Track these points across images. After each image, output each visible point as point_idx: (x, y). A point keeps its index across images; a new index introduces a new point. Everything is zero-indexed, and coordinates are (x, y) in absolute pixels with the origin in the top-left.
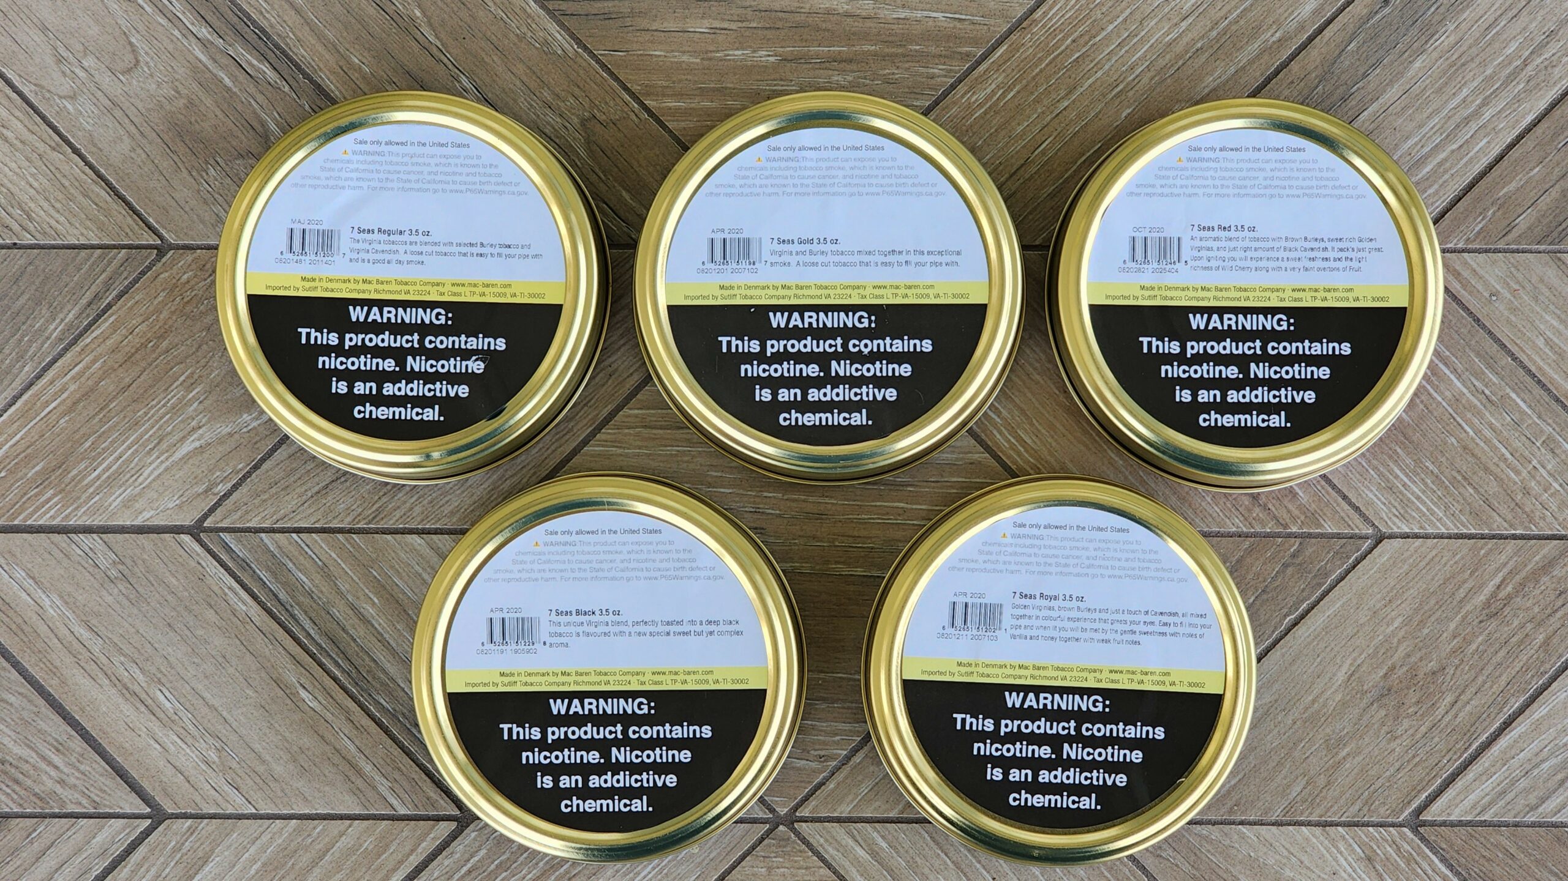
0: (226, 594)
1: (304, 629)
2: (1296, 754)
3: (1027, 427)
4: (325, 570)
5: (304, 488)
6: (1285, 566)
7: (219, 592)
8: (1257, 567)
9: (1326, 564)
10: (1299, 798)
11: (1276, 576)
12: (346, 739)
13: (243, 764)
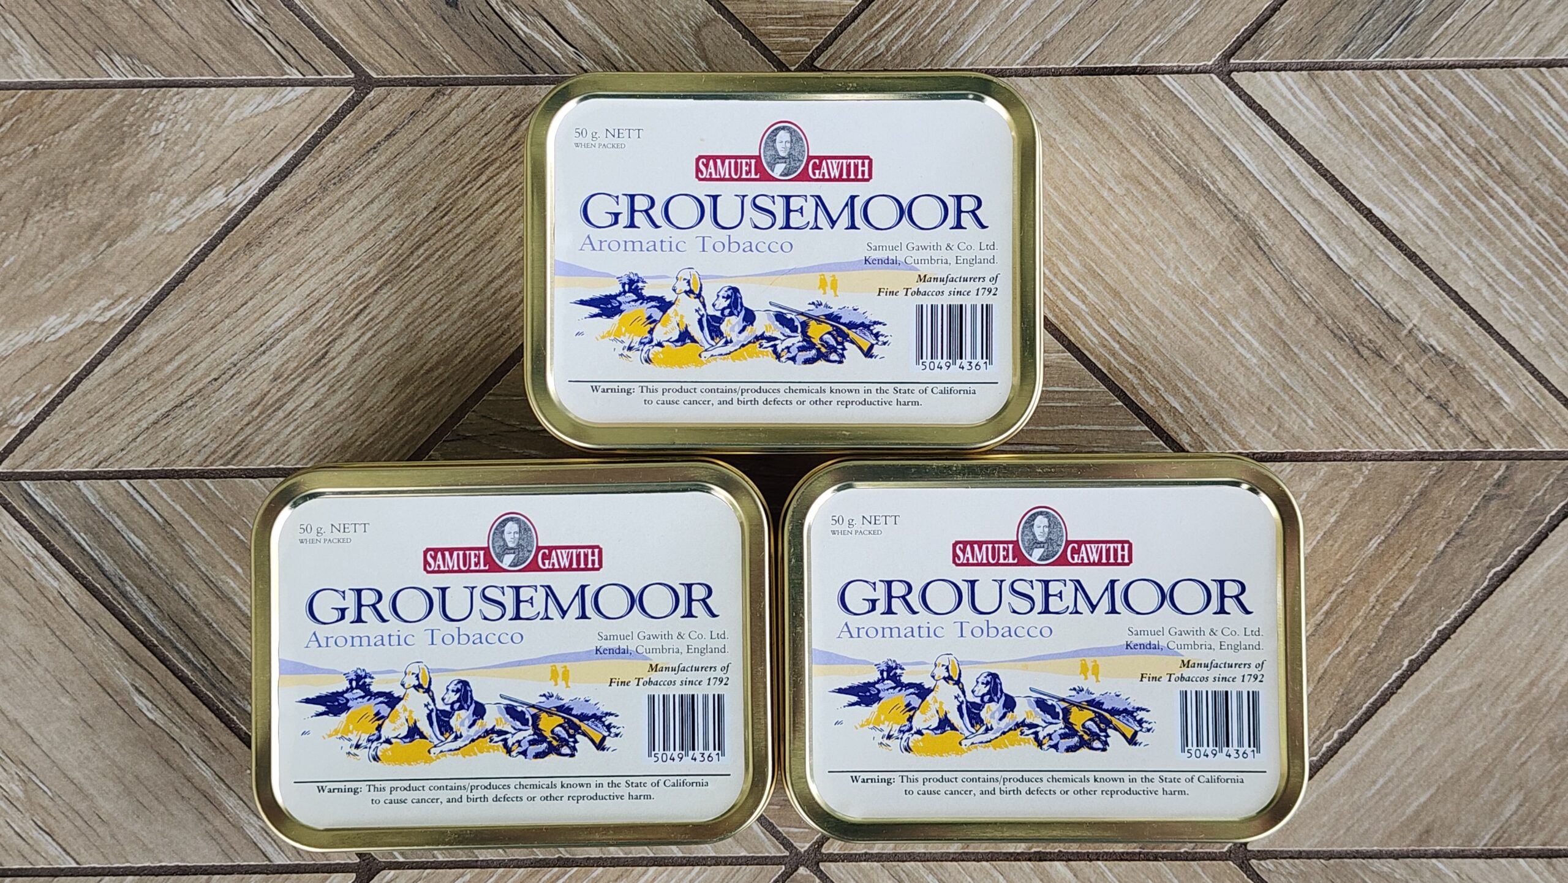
0: (30, 566)
1: (138, 610)
2: (1509, 758)
3: (1123, 315)
4: (166, 529)
5: (137, 416)
6: (1487, 499)
7: (21, 563)
8: (1449, 501)
9: (1544, 494)
10: (1515, 818)
11: (1475, 512)
12: (199, 762)
13: (57, 799)
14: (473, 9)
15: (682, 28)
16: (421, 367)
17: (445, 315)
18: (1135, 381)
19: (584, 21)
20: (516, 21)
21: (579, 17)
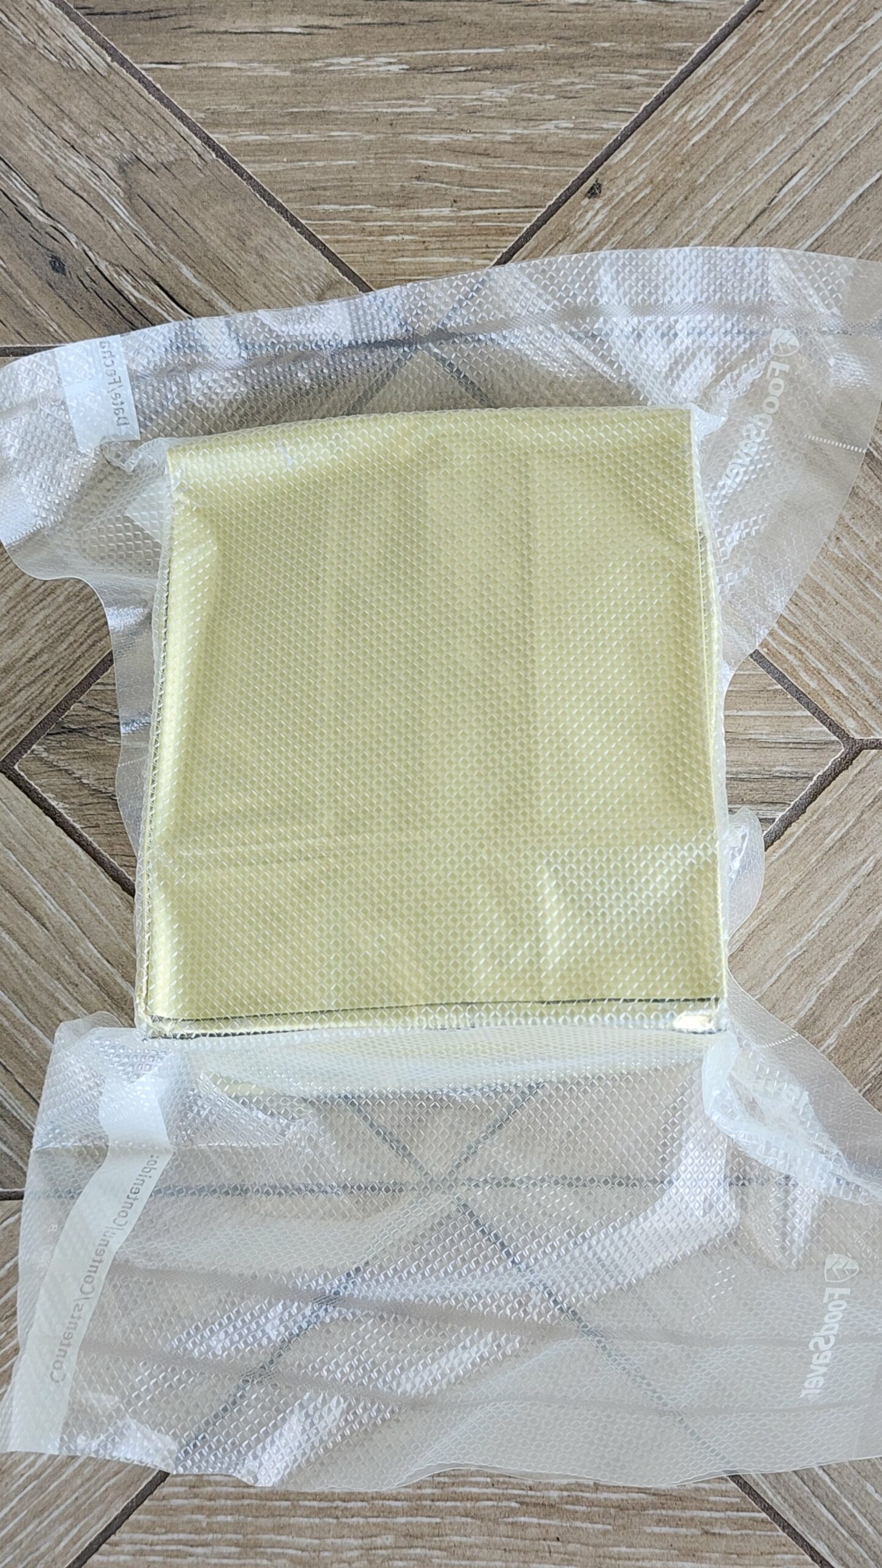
14: (80, 273)
15: (303, 290)
16: (24, 655)
17: (49, 599)
18: (795, 662)
19: (199, 285)
20: (126, 285)
21: (194, 281)
